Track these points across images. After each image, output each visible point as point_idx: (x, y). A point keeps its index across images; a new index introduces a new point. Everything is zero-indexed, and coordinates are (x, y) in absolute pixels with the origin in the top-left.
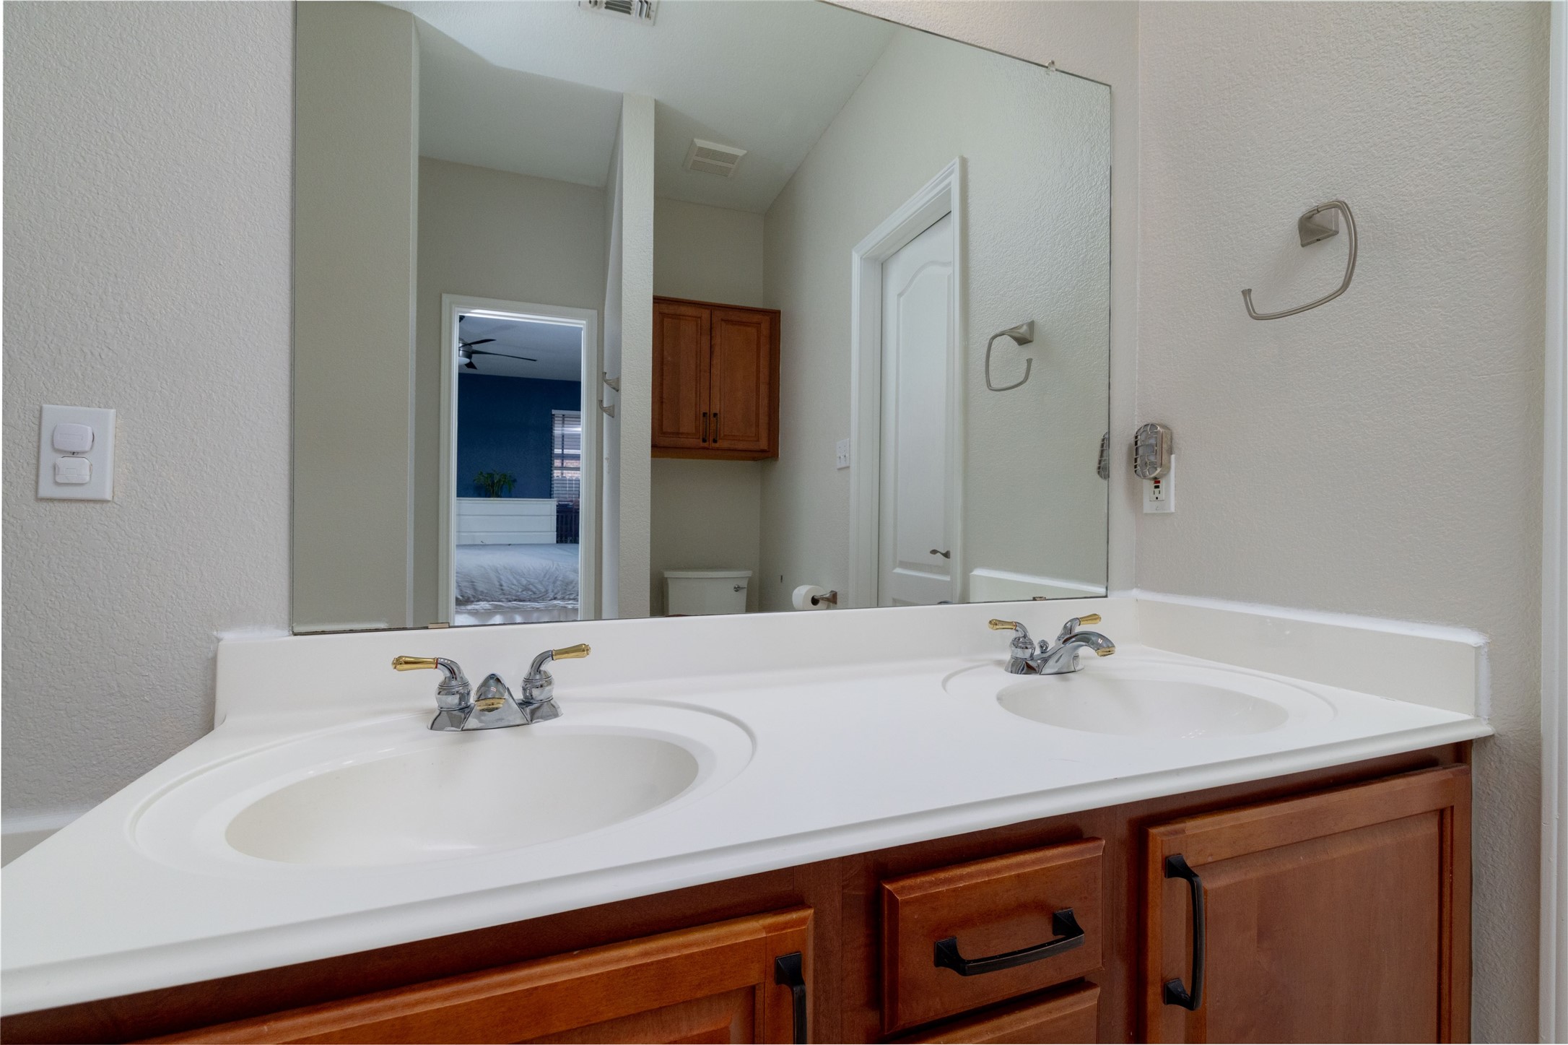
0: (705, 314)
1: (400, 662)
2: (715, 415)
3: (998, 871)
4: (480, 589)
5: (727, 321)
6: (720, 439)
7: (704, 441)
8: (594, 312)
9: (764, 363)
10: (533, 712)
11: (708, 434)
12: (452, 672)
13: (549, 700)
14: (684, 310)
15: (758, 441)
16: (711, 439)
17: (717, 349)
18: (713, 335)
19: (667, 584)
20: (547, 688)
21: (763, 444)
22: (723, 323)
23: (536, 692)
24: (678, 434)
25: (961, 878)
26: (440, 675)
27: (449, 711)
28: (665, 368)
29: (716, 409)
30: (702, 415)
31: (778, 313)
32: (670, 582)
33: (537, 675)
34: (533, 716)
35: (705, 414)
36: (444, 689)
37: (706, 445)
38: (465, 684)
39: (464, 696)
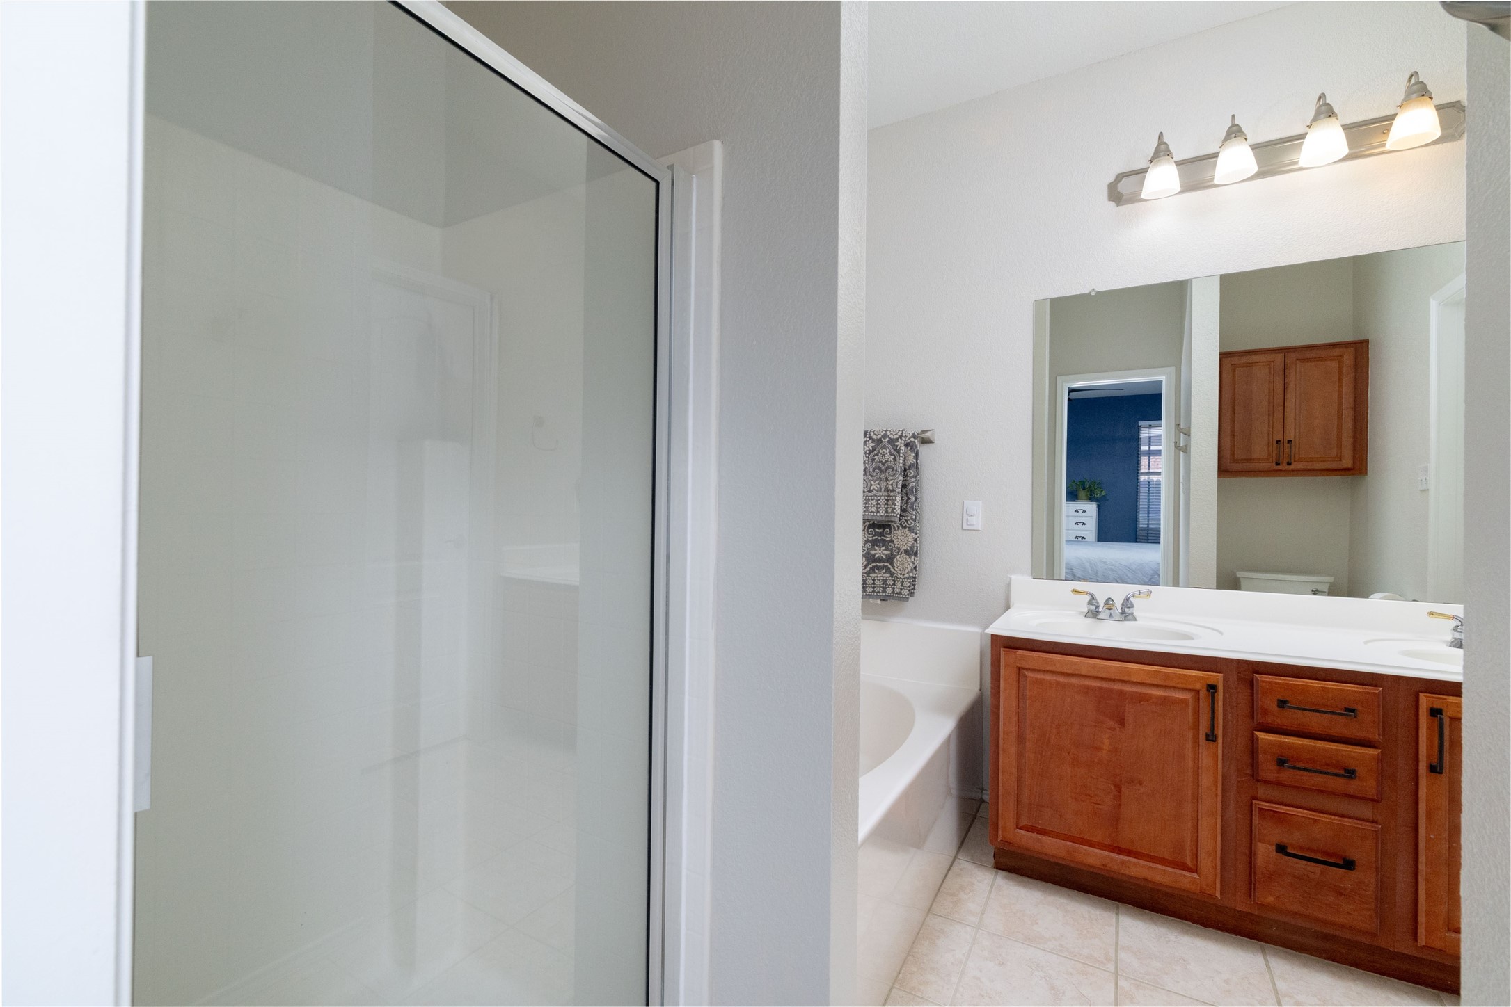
0: (1279, 358)
1: (1074, 591)
2: (1289, 441)
3: (1314, 683)
4: (1078, 575)
5: (1303, 360)
6: (1295, 461)
7: (1277, 464)
8: (1173, 369)
9: (1347, 389)
10: (1125, 617)
11: (1281, 458)
12: (1092, 596)
13: (1132, 614)
14: (1255, 358)
15: (1341, 460)
16: (1285, 462)
17: (1291, 386)
18: (1287, 373)
19: (1240, 582)
20: (1132, 609)
21: (1347, 463)
22: (1298, 362)
23: (1127, 610)
24: (1250, 460)
25: (1290, 681)
26: (1088, 598)
27: (1092, 611)
28: (1237, 407)
29: (1290, 435)
30: (1275, 443)
31: (1365, 343)
32: (1242, 580)
33: (1127, 602)
34: (1125, 619)
35: (1278, 442)
36: (1090, 603)
37: (1279, 467)
38: (1098, 603)
39: (1098, 607)
